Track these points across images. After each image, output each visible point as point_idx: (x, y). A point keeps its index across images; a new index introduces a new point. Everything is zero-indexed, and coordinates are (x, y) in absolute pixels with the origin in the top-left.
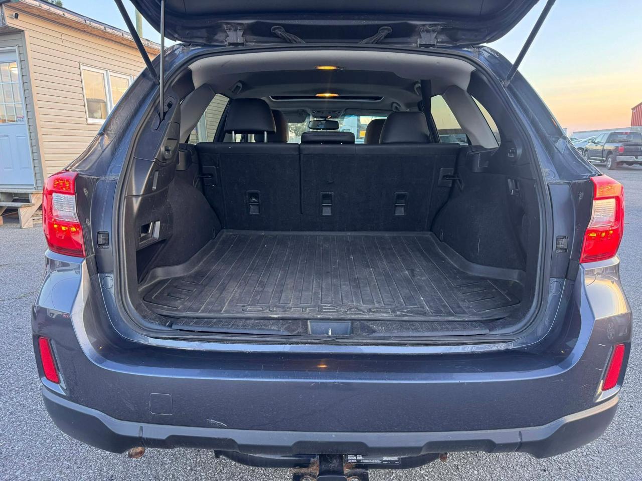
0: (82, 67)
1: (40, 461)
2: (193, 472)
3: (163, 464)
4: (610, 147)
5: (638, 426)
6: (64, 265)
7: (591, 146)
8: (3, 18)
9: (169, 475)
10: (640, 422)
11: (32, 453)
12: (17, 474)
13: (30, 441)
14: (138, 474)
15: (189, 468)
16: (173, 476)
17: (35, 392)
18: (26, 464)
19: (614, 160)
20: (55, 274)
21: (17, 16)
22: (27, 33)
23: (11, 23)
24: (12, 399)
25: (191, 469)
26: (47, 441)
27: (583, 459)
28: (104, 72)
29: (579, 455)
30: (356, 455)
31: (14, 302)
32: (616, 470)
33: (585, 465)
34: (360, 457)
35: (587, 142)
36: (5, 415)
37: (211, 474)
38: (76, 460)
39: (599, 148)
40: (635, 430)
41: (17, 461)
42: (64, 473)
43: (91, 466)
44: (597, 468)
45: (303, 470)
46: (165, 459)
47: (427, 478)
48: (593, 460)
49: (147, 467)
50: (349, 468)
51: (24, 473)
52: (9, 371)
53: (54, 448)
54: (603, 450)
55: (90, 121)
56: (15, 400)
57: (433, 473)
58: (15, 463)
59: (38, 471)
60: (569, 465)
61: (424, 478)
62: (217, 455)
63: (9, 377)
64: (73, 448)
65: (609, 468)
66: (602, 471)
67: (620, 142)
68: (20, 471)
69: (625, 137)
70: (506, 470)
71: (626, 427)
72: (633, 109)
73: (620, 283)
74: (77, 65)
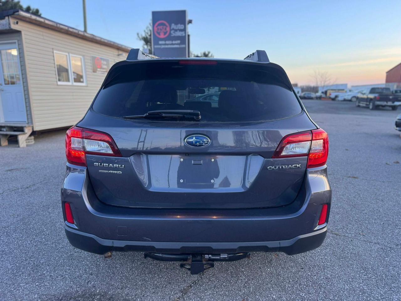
0: (55, 52)
1: (54, 267)
2: (131, 271)
3: (116, 268)
4: (372, 96)
5: (353, 249)
6: (74, 169)
7: (360, 96)
8: (9, 24)
9: (120, 272)
10: (354, 248)
11: (50, 264)
12: (44, 273)
13: (48, 258)
14: (104, 272)
15: (129, 269)
16: (122, 272)
17: (46, 236)
18: (48, 268)
19: (374, 104)
20: (71, 174)
21: (17, 23)
22: (23, 33)
23: (14, 27)
24: (34, 239)
25: (130, 270)
26: (57, 258)
27: (322, 264)
28: (67, 54)
29: (321, 262)
30: (208, 255)
31: (25, 190)
32: (337, 268)
33: (322, 266)
34: (210, 256)
35: (358, 92)
36: (32, 247)
37: (140, 271)
38: (72, 266)
39: (365, 96)
40: (351, 251)
41: (43, 267)
42: (68, 272)
43: (80, 269)
44: (328, 267)
45: (185, 262)
46: (117, 265)
47: (245, 272)
48: (327, 264)
49: (108, 269)
50: (205, 261)
51: (48, 272)
52: (30, 226)
53: (61, 261)
54: (333, 260)
55: (59, 83)
56: (36, 239)
57: (248, 270)
58: (42, 268)
59: (55, 271)
60: (315, 266)
61: (244, 272)
62: (146, 256)
63: (31, 228)
64: (70, 261)
65: (334, 267)
66: (330, 269)
67: (377, 93)
68: (45, 271)
69: (380, 91)
70: (284, 269)
71: (347, 250)
72: (387, 73)
73: (327, 176)
74: (51, 50)
